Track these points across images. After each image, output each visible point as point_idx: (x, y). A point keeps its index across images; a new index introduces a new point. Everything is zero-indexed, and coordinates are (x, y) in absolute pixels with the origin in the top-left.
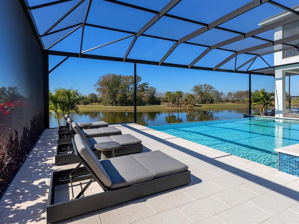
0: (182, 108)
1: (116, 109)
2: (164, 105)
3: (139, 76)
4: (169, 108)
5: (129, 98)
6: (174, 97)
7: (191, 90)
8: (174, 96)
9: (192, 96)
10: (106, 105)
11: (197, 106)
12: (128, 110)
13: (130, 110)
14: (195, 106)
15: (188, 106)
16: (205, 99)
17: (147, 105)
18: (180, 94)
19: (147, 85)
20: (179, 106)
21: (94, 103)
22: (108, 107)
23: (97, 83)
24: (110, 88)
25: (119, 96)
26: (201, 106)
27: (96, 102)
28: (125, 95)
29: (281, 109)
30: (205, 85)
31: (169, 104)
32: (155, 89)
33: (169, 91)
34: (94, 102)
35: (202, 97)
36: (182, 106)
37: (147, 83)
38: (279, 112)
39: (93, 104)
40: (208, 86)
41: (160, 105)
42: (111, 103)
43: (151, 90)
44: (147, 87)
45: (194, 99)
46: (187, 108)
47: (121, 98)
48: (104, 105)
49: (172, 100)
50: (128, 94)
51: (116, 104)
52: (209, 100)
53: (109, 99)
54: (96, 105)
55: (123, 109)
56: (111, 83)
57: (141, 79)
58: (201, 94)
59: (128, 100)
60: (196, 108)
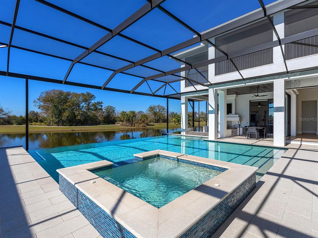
0: (135, 127)
1: (60, 130)
2: (118, 125)
3: (93, 94)
4: (123, 127)
5: (79, 117)
6: (128, 117)
7: (146, 110)
8: (128, 115)
9: (145, 116)
10: (50, 125)
11: (150, 125)
12: (75, 130)
13: (77, 130)
14: (148, 125)
15: (141, 125)
16: (158, 118)
17: (101, 124)
18: (134, 114)
19: (102, 104)
20: (133, 126)
21: (34, 123)
22: (53, 128)
23: (38, 99)
24: (55, 106)
25: (66, 114)
26: (153, 125)
27: (37, 122)
28: (74, 114)
29: (184, 128)
30: (158, 106)
31: (123, 124)
32: (114, 108)
33: (124, 111)
34: (34, 121)
35: (155, 117)
36: (135, 125)
37: (102, 102)
38: (184, 130)
39: (32, 123)
40: (161, 106)
41: (115, 124)
42: (56, 123)
43: (110, 109)
44: (102, 106)
45: (147, 118)
46: (140, 127)
47: (68, 117)
48: (48, 125)
49: (126, 120)
50: (77, 113)
51: (63, 123)
52: (162, 119)
53: (54, 119)
54: (36, 125)
55: (69, 130)
56: (56, 100)
57: (95, 97)
58: (155, 114)
59: (78, 119)
60: (148, 127)
